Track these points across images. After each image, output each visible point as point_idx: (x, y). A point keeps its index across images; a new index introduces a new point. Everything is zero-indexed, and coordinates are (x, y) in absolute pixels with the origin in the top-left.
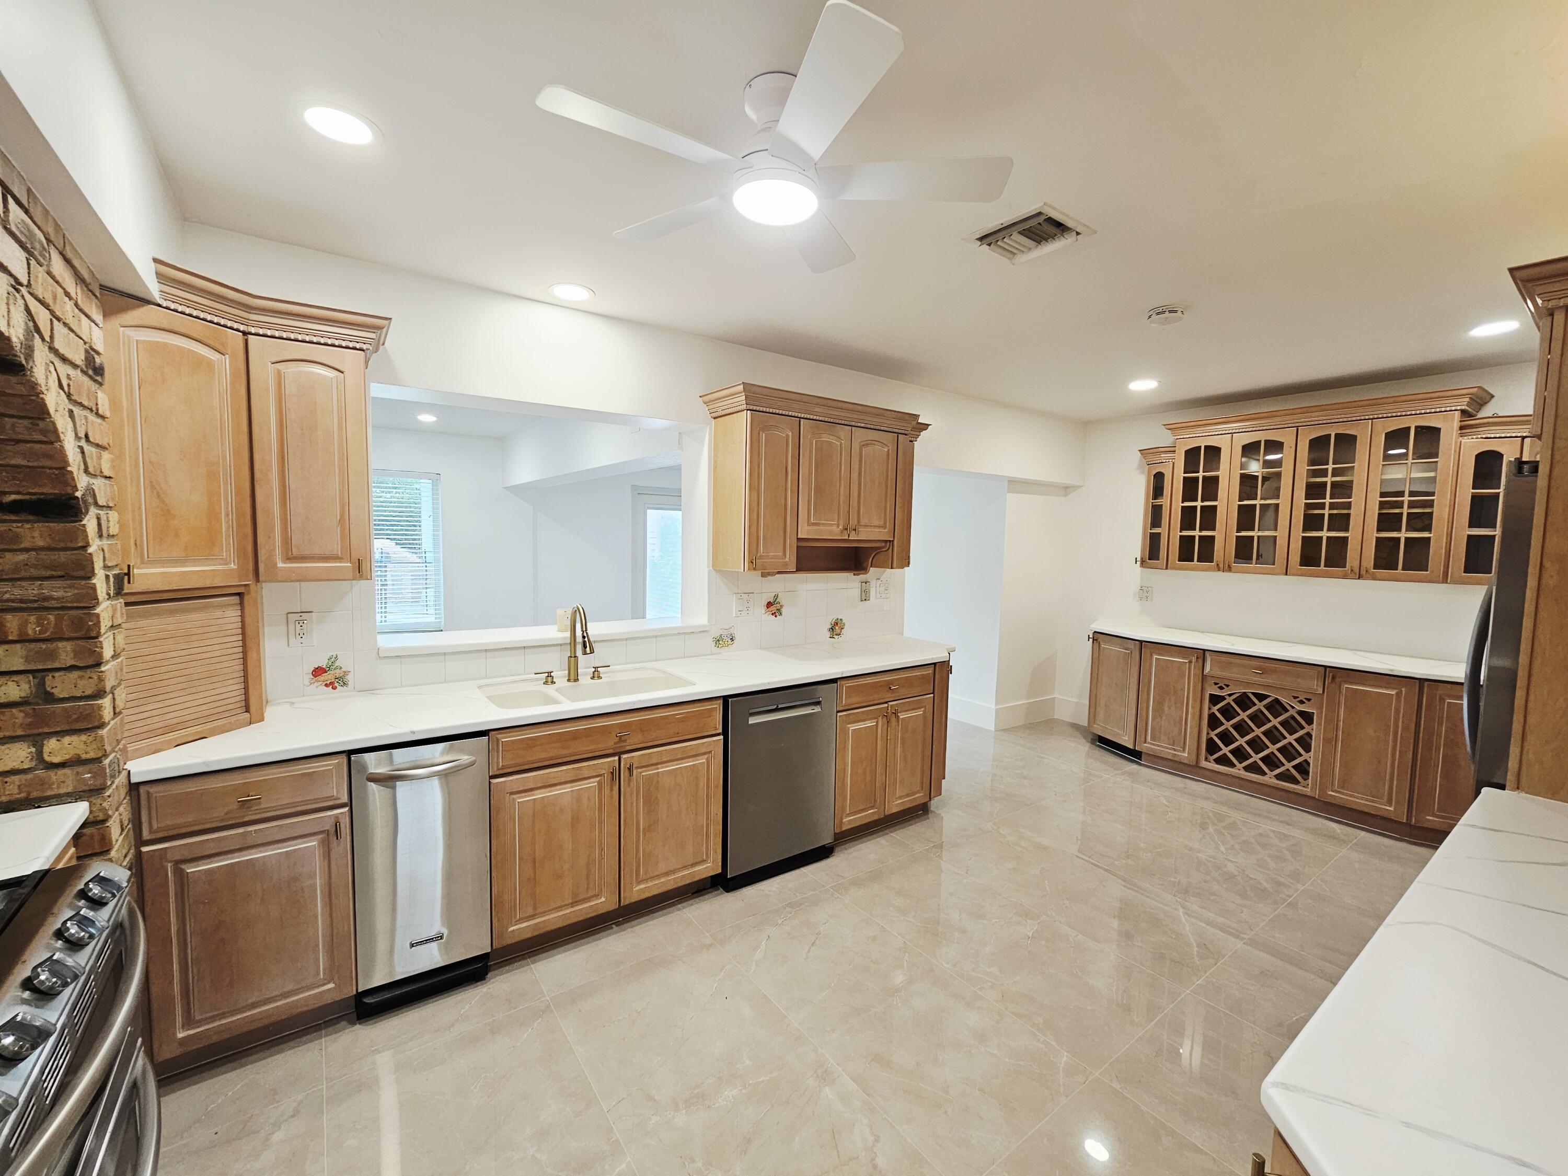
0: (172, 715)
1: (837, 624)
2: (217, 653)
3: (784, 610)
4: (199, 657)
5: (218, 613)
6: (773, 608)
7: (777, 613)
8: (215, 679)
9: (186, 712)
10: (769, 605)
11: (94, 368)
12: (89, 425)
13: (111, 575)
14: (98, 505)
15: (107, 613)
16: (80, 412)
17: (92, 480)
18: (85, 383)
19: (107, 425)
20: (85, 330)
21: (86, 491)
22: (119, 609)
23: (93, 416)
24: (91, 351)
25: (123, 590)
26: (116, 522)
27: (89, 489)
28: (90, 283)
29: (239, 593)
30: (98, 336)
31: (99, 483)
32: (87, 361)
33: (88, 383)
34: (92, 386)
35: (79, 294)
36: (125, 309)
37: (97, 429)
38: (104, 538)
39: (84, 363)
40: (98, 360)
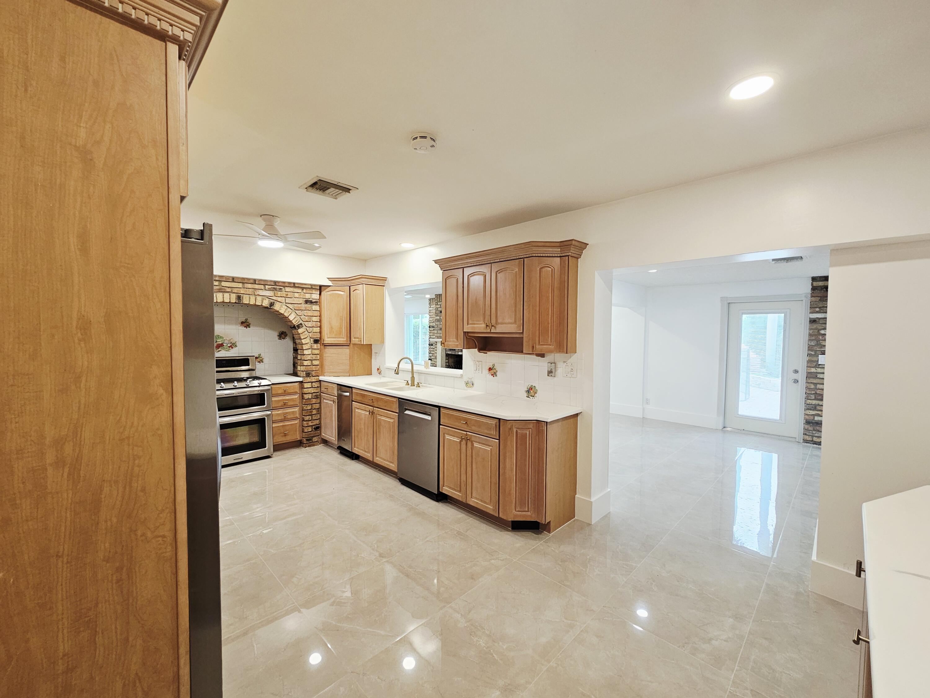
0: (334, 370)
1: (532, 389)
2: (344, 359)
3: (498, 374)
4: (341, 359)
5: (345, 350)
6: (492, 372)
7: (494, 375)
8: (344, 364)
9: (337, 370)
10: (490, 369)
11: (311, 302)
12: (305, 312)
13: (312, 339)
14: (306, 327)
15: (307, 346)
16: (300, 311)
17: (304, 322)
18: (304, 306)
19: (317, 312)
20: (308, 296)
21: (299, 324)
22: (315, 346)
23: (307, 311)
24: (310, 299)
25: (319, 343)
26: (318, 330)
27: (301, 324)
28: (312, 287)
29: (349, 346)
30: (315, 296)
31: (310, 323)
32: (307, 302)
33: (306, 305)
34: (309, 305)
35: (305, 291)
36: (326, 289)
37: (310, 313)
38: (309, 333)
39: (303, 302)
40: (314, 301)
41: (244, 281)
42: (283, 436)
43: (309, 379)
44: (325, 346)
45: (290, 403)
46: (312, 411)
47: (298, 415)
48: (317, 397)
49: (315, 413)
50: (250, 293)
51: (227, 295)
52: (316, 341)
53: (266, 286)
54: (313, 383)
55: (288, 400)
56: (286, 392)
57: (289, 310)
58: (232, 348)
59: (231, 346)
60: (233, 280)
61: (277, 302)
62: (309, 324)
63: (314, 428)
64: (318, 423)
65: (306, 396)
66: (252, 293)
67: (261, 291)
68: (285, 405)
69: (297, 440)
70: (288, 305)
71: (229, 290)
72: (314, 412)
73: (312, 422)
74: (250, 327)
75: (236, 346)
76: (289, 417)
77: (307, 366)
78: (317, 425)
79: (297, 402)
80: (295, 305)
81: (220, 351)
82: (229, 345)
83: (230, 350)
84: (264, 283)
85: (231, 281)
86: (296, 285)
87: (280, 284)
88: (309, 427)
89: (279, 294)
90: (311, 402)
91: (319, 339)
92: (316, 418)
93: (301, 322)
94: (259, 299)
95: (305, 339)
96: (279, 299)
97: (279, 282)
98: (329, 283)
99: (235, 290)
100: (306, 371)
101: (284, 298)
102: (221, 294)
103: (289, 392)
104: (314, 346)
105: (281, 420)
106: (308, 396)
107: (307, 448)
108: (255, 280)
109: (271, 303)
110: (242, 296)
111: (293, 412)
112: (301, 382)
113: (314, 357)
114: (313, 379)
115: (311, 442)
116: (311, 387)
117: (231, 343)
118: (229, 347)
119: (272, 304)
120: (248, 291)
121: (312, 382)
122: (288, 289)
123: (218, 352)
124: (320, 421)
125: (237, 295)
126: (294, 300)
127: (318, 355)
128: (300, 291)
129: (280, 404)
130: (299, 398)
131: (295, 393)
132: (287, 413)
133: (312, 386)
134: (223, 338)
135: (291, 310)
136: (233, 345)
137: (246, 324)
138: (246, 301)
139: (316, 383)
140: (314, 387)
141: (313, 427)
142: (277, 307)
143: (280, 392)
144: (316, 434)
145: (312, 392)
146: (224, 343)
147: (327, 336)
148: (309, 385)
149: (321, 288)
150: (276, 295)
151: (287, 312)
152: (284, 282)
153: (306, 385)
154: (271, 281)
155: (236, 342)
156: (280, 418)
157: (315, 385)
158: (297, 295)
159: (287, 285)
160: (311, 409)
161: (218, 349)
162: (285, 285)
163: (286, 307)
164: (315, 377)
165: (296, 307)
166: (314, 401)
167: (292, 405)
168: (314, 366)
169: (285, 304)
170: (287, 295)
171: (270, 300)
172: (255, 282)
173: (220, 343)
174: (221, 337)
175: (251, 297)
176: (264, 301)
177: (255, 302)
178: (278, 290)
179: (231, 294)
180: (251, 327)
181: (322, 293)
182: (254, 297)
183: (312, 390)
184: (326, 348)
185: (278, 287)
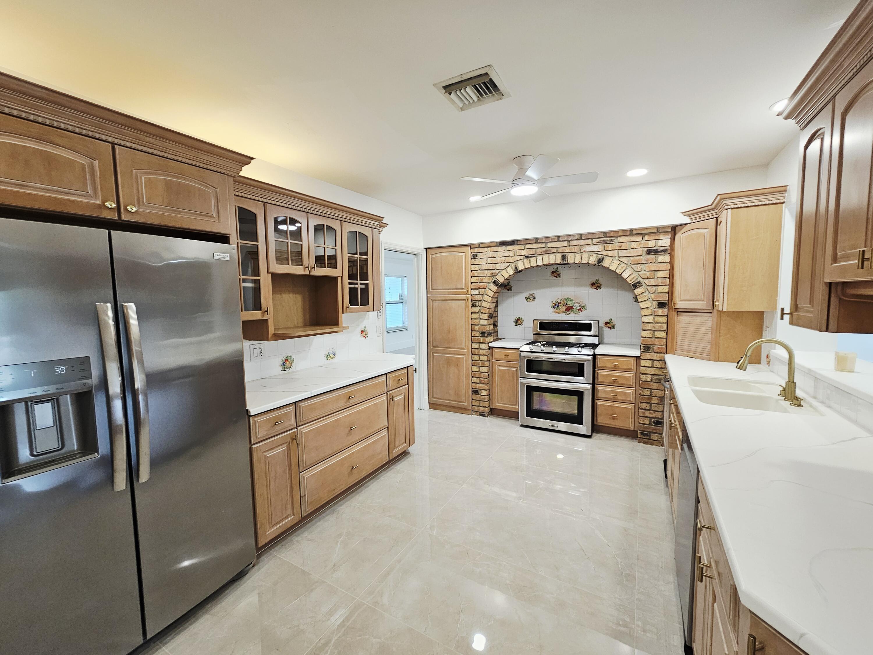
0: (689, 347)
2: (704, 332)
4: (700, 332)
5: (708, 318)
8: (703, 341)
9: (693, 348)
11: (657, 252)
12: (646, 267)
13: (654, 302)
14: (648, 286)
15: (647, 311)
16: (639, 265)
17: (645, 280)
18: (644, 258)
19: (665, 264)
20: (651, 244)
21: (636, 283)
22: (660, 311)
23: (650, 264)
24: (655, 248)
25: (667, 307)
26: (666, 289)
27: (639, 282)
28: (659, 231)
29: (711, 313)
30: (664, 242)
31: (653, 280)
32: (649, 252)
33: (649, 257)
34: (653, 256)
35: (647, 238)
36: (682, 229)
37: (653, 267)
38: (651, 293)
39: (645, 253)
40: (661, 249)
41: (568, 239)
42: (610, 418)
43: (647, 356)
44: (678, 312)
45: (621, 381)
46: (652, 399)
47: (631, 398)
48: (659, 381)
49: (656, 402)
50: (576, 251)
51: (552, 256)
52: (661, 305)
53: (594, 240)
54: (655, 362)
55: (619, 377)
56: (616, 367)
57: (623, 265)
58: (581, 311)
59: (580, 309)
60: (558, 239)
61: (606, 257)
62: (652, 282)
63: (654, 422)
64: (659, 417)
65: (643, 378)
66: (578, 250)
67: (587, 247)
68: (614, 382)
69: (630, 429)
70: (621, 259)
71: (554, 250)
72: (655, 400)
73: (650, 413)
74: (600, 289)
75: (585, 309)
76: (619, 398)
77: (645, 337)
78: (658, 418)
79: (632, 382)
80: (632, 258)
81: (570, 313)
82: (579, 308)
83: (579, 314)
84: (591, 236)
85: (556, 240)
86: (634, 232)
87: (612, 234)
88: (646, 418)
89: (610, 247)
90: (650, 386)
91: (667, 302)
92: (656, 409)
93: (640, 279)
94: (585, 255)
95: (645, 302)
96: (610, 253)
97: (609, 232)
98: (687, 220)
99: (560, 250)
100: (644, 344)
101: (616, 251)
102: (547, 255)
103: (620, 367)
104: (658, 311)
105: (609, 398)
106: (646, 378)
107: (640, 444)
108: (581, 235)
109: (600, 259)
110: (567, 255)
111: (625, 393)
112: (638, 358)
113: (657, 326)
114: (655, 356)
115: (648, 438)
116: (651, 366)
117: (581, 305)
118: (578, 310)
119: (600, 261)
120: (573, 249)
121: (653, 360)
122: (621, 239)
123: (568, 314)
124: (663, 414)
125: (562, 254)
126: (630, 252)
127: (663, 325)
128: (640, 238)
129: (609, 380)
130: (634, 377)
131: (629, 371)
132: (617, 393)
133: (652, 364)
134: (573, 301)
135: (625, 266)
136: (582, 308)
137: (596, 285)
138: (571, 260)
139: (660, 362)
140: (655, 367)
141: (652, 420)
142: (606, 263)
143: (609, 365)
144: (656, 429)
145: (653, 373)
146: (573, 306)
147: (680, 298)
148: (648, 363)
149: (674, 230)
150: (606, 249)
151: (620, 267)
152: (617, 231)
153: (643, 363)
154: (600, 233)
155: (585, 305)
156: (608, 396)
157: (657, 364)
158: (634, 245)
159: (620, 234)
160: (649, 396)
161: (568, 311)
162: (617, 234)
163: (619, 262)
164: (658, 354)
165: (632, 260)
166: (655, 385)
167: (625, 384)
168: (657, 339)
169: (617, 258)
170: (621, 247)
171: (598, 255)
172: (581, 237)
173: (570, 306)
174: (572, 300)
175: (577, 255)
176: (591, 258)
177: (580, 260)
178: (608, 242)
179: (557, 255)
180: (602, 288)
181: (677, 237)
182: (580, 255)
183: (652, 371)
184: (680, 315)
185: (609, 239)
